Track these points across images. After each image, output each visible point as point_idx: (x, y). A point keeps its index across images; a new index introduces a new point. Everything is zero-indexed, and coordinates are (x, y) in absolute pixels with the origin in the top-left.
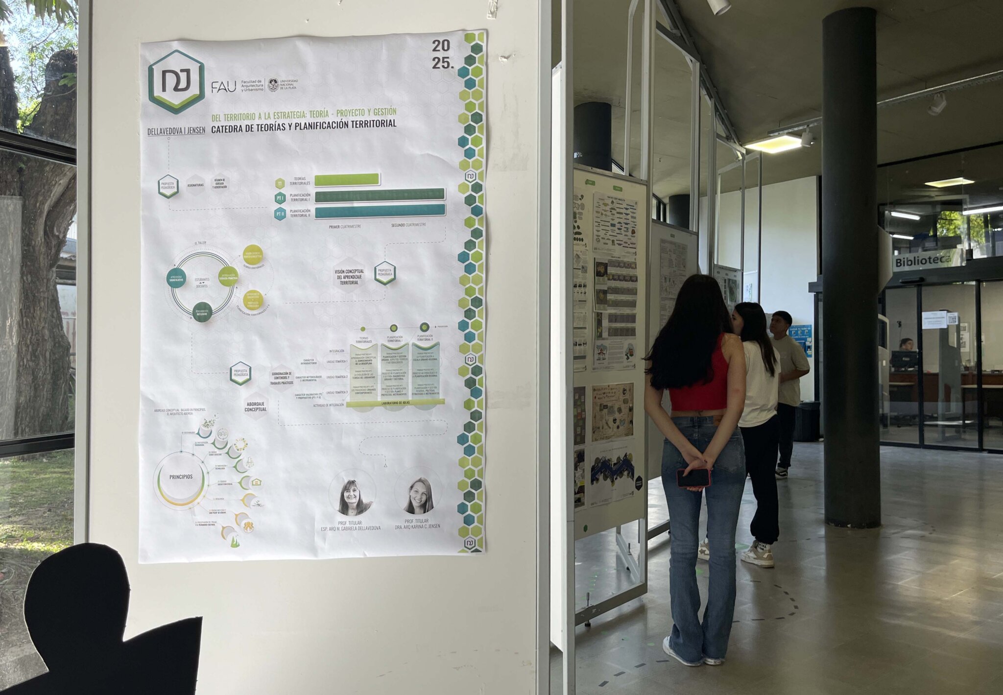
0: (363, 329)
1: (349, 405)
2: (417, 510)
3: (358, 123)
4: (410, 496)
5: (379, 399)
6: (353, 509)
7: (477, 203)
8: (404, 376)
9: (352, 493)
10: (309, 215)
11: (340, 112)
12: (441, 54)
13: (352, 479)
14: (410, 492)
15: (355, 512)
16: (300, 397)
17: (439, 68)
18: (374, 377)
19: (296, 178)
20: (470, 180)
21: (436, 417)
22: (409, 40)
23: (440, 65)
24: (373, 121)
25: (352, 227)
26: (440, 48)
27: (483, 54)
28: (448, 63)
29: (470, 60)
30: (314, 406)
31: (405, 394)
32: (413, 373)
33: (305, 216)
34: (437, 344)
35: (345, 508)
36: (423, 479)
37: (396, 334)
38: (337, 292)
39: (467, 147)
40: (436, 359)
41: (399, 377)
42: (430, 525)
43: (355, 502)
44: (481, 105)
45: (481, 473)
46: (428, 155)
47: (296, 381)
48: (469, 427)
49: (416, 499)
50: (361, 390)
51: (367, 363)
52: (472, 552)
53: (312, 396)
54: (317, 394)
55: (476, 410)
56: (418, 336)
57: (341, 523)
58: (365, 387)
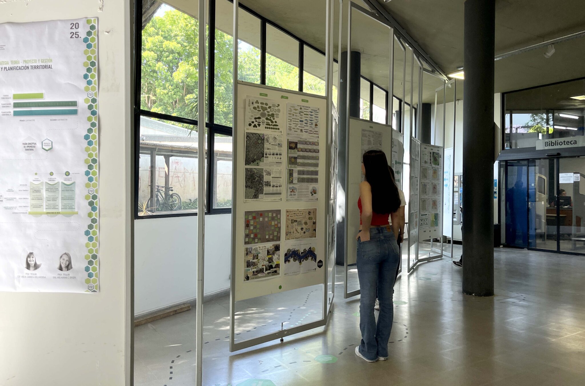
0: (36, 174)
1: (30, 213)
2: (64, 269)
3: (34, 67)
4: (60, 262)
5: (45, 211)
6: (32, 267)
7: (94, 109)
8: (57, 199)
9: (32, 259)
10: (10, 115)
11: (25, 61)
12: (74, 31)
13: (31, 252)
14: (60, 259)
15: (33, 269)
16: (6, 208)
17: (73, 38)
18: (42, 199)
19: (4, 96)
20: (90, 97)
21: (73, 221)
22: (59, 23)
23: (74, 36)
24: (41, 65)
25: (31, 120)
26: (74, 27)
27: (96, 31)
28: (78, 35)
29: (89, 33)
30: (13, 213)
31: (58, 208)
32: (62, 198)
33: (9, 115)
34: (74, 183)
35: (28, 266)
36: (67, 253)
37: (52, 177)
38: (23, 154)
39: (88, 79)
40: (73, 191)
41: (54, 199)
42: (70, 277)
43: (33, 264)
44: (95, 57)
45: (97, 251)
46: (68, 83)
47: (4, 200)
48: (90, 227)
49: (63, 263)
50: (36, 206)
51: (38, 192)
52: (92, 292)
53: (12, 208)
54: (14, 207)
55: (94, 218)
56: (64, 178)
57: (27, 274)
58: (37, 204)
